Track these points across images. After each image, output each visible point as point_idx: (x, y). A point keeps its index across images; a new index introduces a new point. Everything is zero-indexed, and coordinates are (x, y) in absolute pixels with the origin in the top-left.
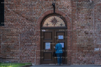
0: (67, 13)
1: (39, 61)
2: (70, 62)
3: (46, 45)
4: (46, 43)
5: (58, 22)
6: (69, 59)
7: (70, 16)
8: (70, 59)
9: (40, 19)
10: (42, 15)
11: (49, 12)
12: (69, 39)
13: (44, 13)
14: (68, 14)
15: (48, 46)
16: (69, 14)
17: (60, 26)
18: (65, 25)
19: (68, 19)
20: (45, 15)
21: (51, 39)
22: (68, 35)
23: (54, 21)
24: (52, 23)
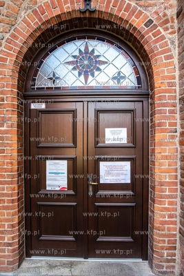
0: (155, 9)
1: (13, 251)
3: (48, 171)
4: (48, 162)
5: (102, 67)
6: (162, 248)
7: (169, 25)
8: (170, 248)
9: (16, 45)
10: (25, 21)
11: (62, 8)
12: (167, 144)
13: (35, 12)
15: (57, 176)
16: (165, 15)
18: (133, 78)
20: (40, 19)
21: (72, 144)
22: (160, 125)
23: (86, 62)
24: (76, 72)
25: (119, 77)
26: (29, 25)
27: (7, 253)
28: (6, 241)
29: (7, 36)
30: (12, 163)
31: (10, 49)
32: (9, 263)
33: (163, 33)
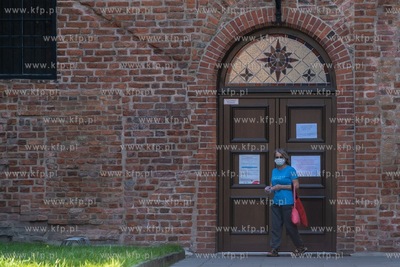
0: (336, 22)
1: (212, 235)
2: (348, 241)
3: (240, 166)
4: (241, 156)
5: (293, 64)
9: (216, 52)
10: (224, 31)
11: (256, 20)
12: (345, 139)
13: (232, 23)
14: (338, 25)
16: (345, 27)
17: (303, 81)
18: (323, 75)
19: (337, 50)
20: (237, 30)
23: (278, 60)
24: (268, 69)
25: (309, 75)
26: (227, 34)
27: (206, 237)
28: (206, 225)
29: (209, 44)
30: (212, 156)
31: (211, 55)
32: (208, 246)
33: (343, 43)
